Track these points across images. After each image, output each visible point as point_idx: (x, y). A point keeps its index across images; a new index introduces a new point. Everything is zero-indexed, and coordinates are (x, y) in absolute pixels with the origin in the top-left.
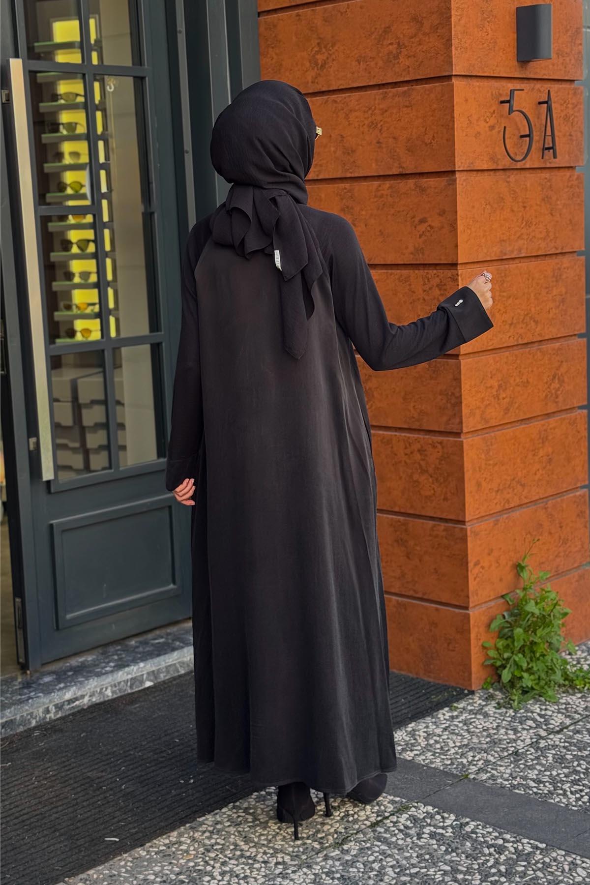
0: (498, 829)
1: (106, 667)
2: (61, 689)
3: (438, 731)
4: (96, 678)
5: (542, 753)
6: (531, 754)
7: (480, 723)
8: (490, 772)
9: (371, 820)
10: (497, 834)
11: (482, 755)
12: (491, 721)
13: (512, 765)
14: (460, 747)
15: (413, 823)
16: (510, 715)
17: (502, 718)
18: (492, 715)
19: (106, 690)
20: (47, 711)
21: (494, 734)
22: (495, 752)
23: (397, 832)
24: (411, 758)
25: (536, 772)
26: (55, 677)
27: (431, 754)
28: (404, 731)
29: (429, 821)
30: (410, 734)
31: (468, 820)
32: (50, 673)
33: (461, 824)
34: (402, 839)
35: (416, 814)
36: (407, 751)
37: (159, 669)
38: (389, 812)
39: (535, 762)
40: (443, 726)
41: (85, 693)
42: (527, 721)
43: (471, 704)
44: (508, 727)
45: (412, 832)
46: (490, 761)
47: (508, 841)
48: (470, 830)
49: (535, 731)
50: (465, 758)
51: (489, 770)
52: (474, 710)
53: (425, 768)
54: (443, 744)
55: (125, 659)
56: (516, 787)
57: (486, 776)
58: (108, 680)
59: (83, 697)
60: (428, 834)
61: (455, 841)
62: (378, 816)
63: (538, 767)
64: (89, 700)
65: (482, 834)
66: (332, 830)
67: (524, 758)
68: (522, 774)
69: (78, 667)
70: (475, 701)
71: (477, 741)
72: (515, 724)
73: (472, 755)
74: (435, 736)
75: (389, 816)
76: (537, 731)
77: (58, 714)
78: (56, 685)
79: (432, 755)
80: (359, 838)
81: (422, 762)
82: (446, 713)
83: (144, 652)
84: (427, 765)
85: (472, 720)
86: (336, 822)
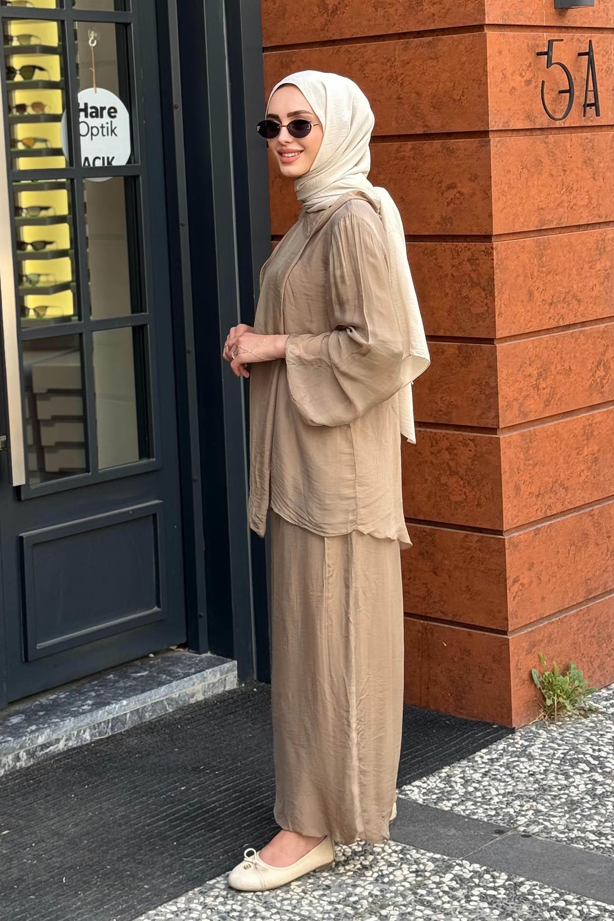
0: (559, 890)
1: (83, 706)
2: (32, 732)
3: (477, 776)
4: (73, 719)
5: (600, 801)
6: (588, 802)
7: (525, 765)
8: (542, 824)
9: (409, 880)
10: (557, 895)
11: (531, 804)
12: (537, 764)
13: (567, 816)
14: (504, 795)
15: (460, 884)
16: (559, 757)
17: (550, 760)
18: (537, 757)
19: (84, 733)
20: (18, 758)
21: (542, 779)
22: (546, 800)
23: (441, 894)
24: (449, 809)
25: (595, 823)
26: (23, 717)
27: (471, 803)
28: (438, 778)
29: (477, 881)
30: (444, 780)
31: (522, 879)
32: (17, 713)
33: (515, 883)
34: (449, 902)
35: (462, 873)
36: (444, 800)
37: (144, 707)
38: (430, 872)
39: (593, 811)
40: (483, 770)
41: (61, 737)
42: (580, 764)
43: (513, 745)
44: (558, 771)
45: (460, 894)
46: (540, 811)
47: (571, 903)
48: (525, 891)
49: (590, 775)
50: (512, 807)
51: (541, 821)
52: (517, 751)
53: (466, 820)
54: (484, 792)
55: (104, 697)
56: (574, 841)
57: (537, 828)
58: (87, 719)
59: (58, 741)
60: (478, 896)
61: (510, 903)
62: (417, 876)
63: (597, 817)
64: (65, 745)
65: (540, 895)
66: (366, 893)
67: (580, 807)
68: (579, 825)
69: (50, 705)
70: (516, 741)
71: (524, 788)
72: (565, 768)
73: (519, 804)
74: (474, 782)
75: (430, 876)
76: (592, 776)
77: (30, 762)
78: (28, 728)
79: (473, 805)
80: (398, 902)
81: (462, 812)
82: (484, 755)
83: (126, 688)
84: (468, 816)
85: (515, 764)
86: (369, 884)
